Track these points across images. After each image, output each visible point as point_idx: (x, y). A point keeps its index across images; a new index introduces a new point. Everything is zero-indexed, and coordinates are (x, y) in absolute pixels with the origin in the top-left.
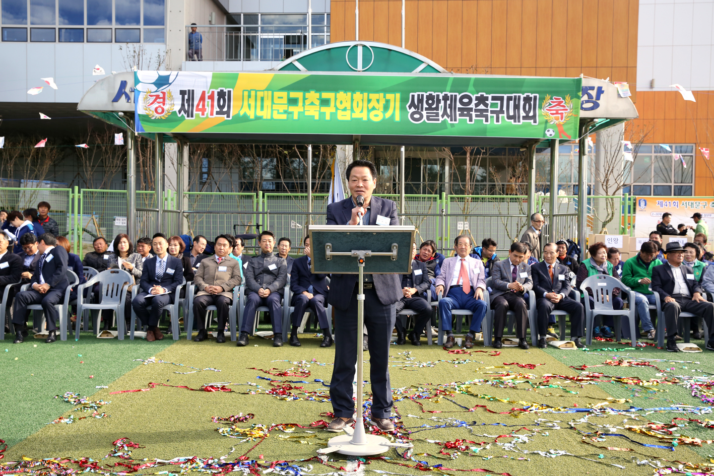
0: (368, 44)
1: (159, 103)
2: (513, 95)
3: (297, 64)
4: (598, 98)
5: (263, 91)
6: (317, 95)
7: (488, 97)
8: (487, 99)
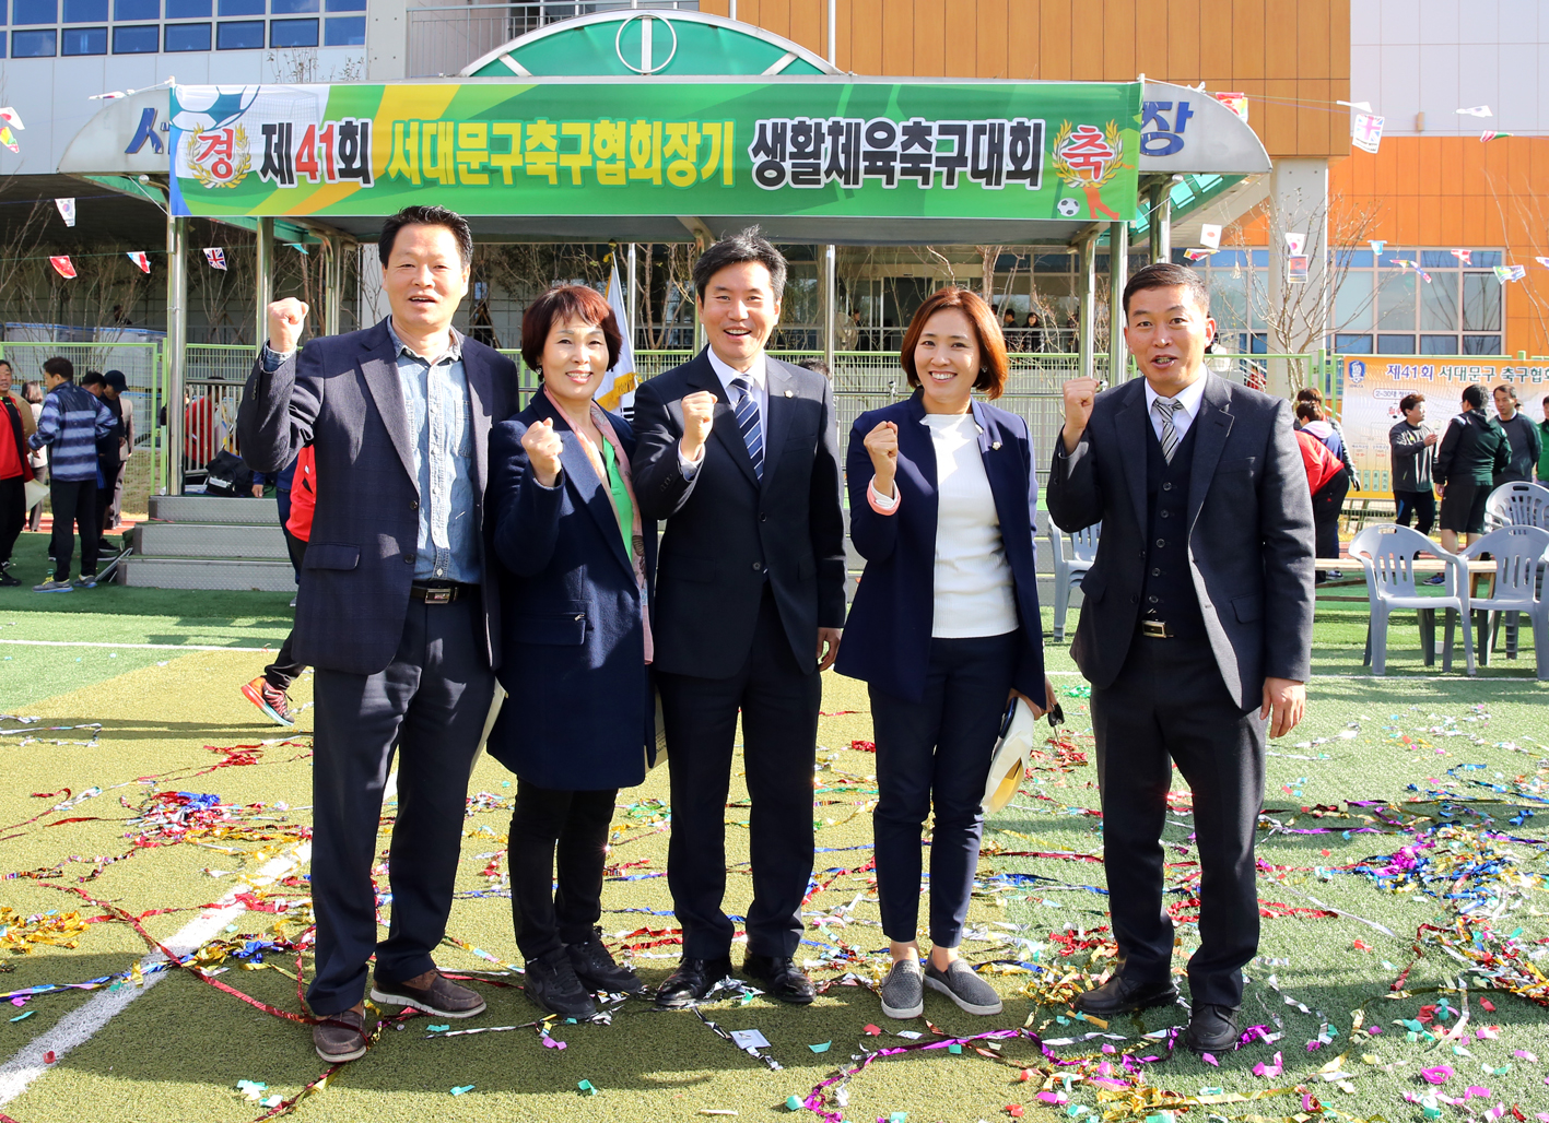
0: (664, 15)
1: (219, 152)
2: (987, 122)
3: (510, 62)
4: (1180, 127)
5: (436, 122)
6: (552, 128)
7: (930, 127)
8: (928, 131)
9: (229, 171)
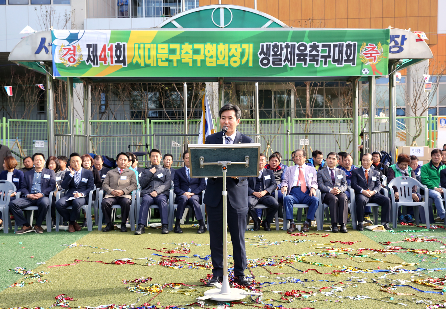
0: (228, 7)
1: (71, 54)
2: (338, 43)
3: (175, 23)
4: (402, 43)
5: (150, 44)
6: (191, 46)
7: (319, 45)
8: (318, 46)
9: (75, 60)
